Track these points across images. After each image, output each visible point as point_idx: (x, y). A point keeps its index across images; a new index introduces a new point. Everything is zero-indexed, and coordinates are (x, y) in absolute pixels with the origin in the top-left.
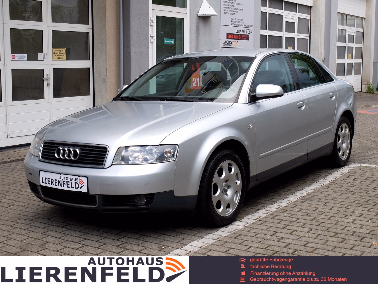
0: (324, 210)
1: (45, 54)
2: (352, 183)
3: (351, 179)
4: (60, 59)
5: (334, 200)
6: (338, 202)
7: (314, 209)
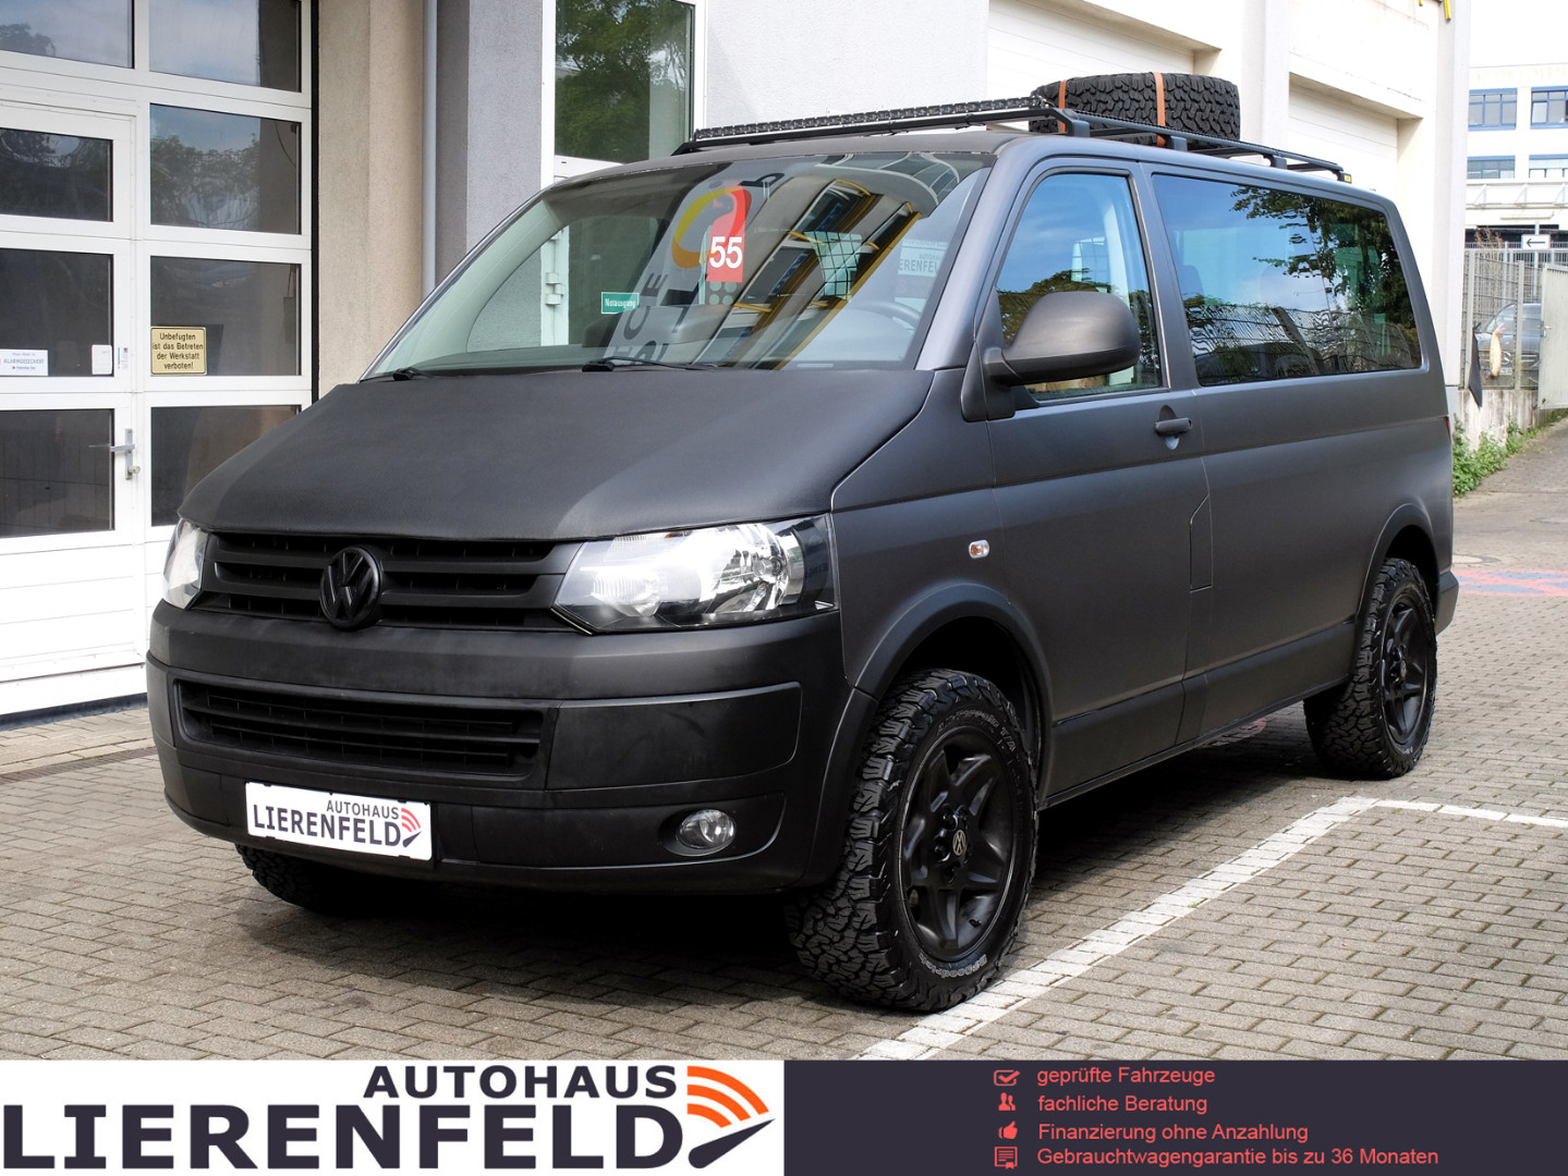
0: (1232, 993)
1: (122, 350)
2: (1344, 881)
3: (1338, 862)
4: (183, 371)
5: (1271, 948)
6: (1288, 960)
7: (1195, 987)
